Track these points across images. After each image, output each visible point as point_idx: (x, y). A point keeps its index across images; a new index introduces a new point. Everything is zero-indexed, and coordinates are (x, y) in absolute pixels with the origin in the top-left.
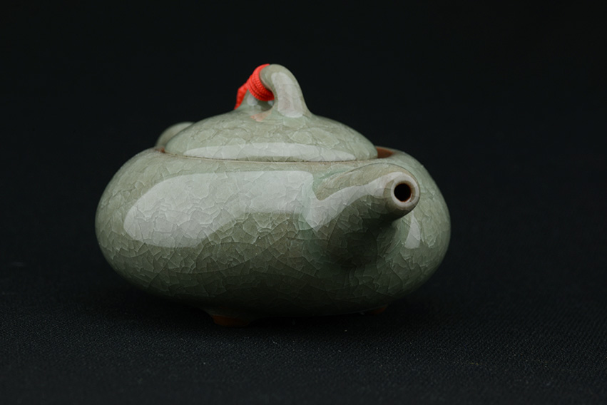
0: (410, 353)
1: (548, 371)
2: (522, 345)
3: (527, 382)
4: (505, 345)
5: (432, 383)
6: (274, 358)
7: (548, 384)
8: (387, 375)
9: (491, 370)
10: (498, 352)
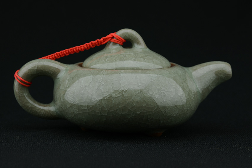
0: (192, 145)
1: (249, 151)
2: (238, 142)
3: (241, 156)
4: (232, 141)
5: (201, 157)
6: (136, 148)
7: (249, 156)
8: (183, 154)
9: (226, 151)
10: (229, 144)
